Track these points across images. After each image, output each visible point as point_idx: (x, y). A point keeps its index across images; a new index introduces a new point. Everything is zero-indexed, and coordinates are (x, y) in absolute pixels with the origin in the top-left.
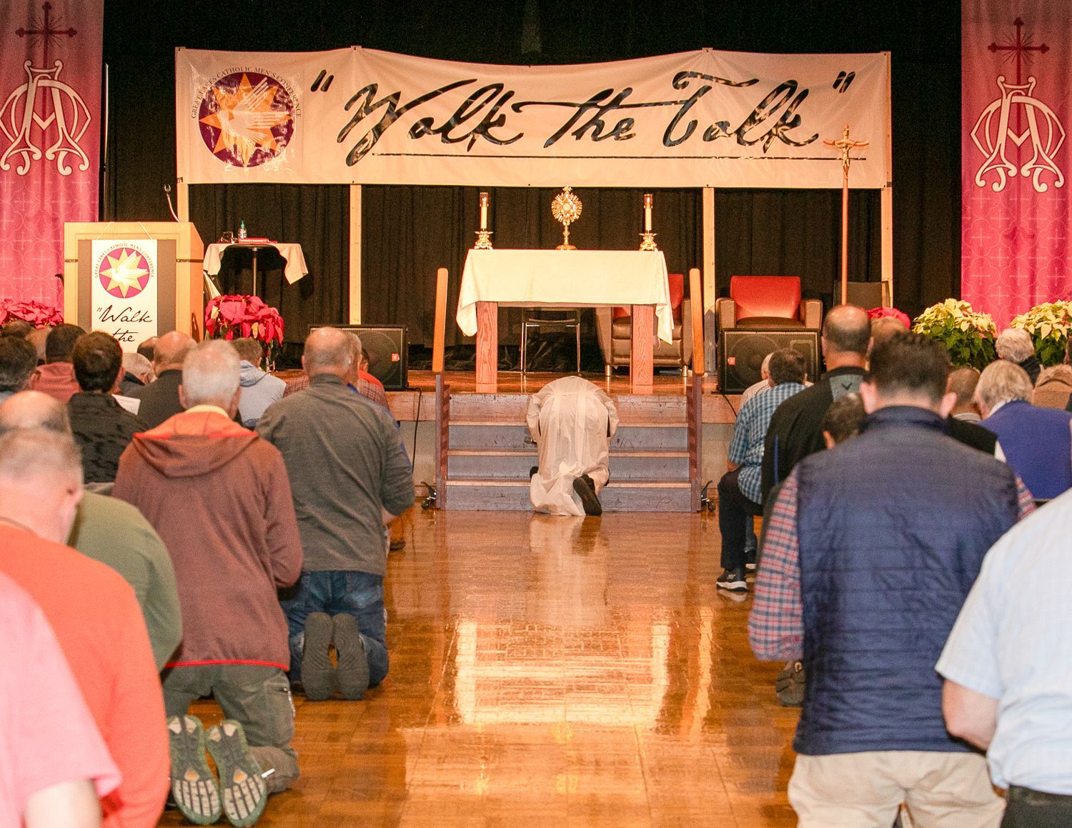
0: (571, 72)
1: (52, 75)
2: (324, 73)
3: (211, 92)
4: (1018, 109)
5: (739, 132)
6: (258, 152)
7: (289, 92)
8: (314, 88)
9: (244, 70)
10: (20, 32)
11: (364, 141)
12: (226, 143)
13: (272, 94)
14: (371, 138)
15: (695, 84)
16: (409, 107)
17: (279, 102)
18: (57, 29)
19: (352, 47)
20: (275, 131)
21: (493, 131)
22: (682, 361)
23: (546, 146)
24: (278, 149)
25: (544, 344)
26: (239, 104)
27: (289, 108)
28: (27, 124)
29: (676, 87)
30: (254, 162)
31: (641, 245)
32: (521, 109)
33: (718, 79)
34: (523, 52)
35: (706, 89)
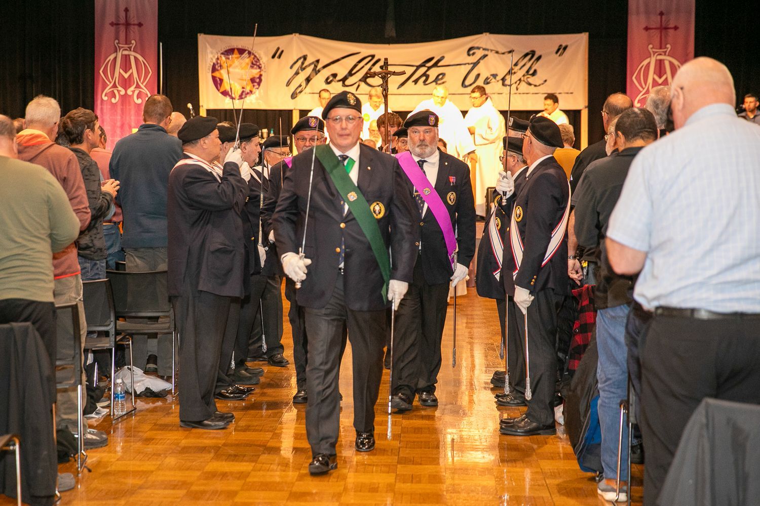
0: (411, 48)
1: (130, 48)
2: (278, 49)
3: (218, 59)
4: (660, 63)
5: (503, 79)
6: (243, 92)
7: (260, 59)
8: (273, 57)
9: (235, 47)
10: (112, 24)
11: (300, 86)
12: (226, 86)
13: (251, 60)
14: (304, 84)
15: (479, 53)
16: (324, 67)
17: (254, 65)
18: (132, 23)
19: (294, 34)
20: (253, 80)
21: (369, 80)
23: (398, 88)
24: (254, 90)
26: (233, 65)
27: (260, 68)
28: (117, 75)
29: (469, 55)
30: (241, 97)
33: (492, 50)
34: (386, 37)
35: (485, 56)
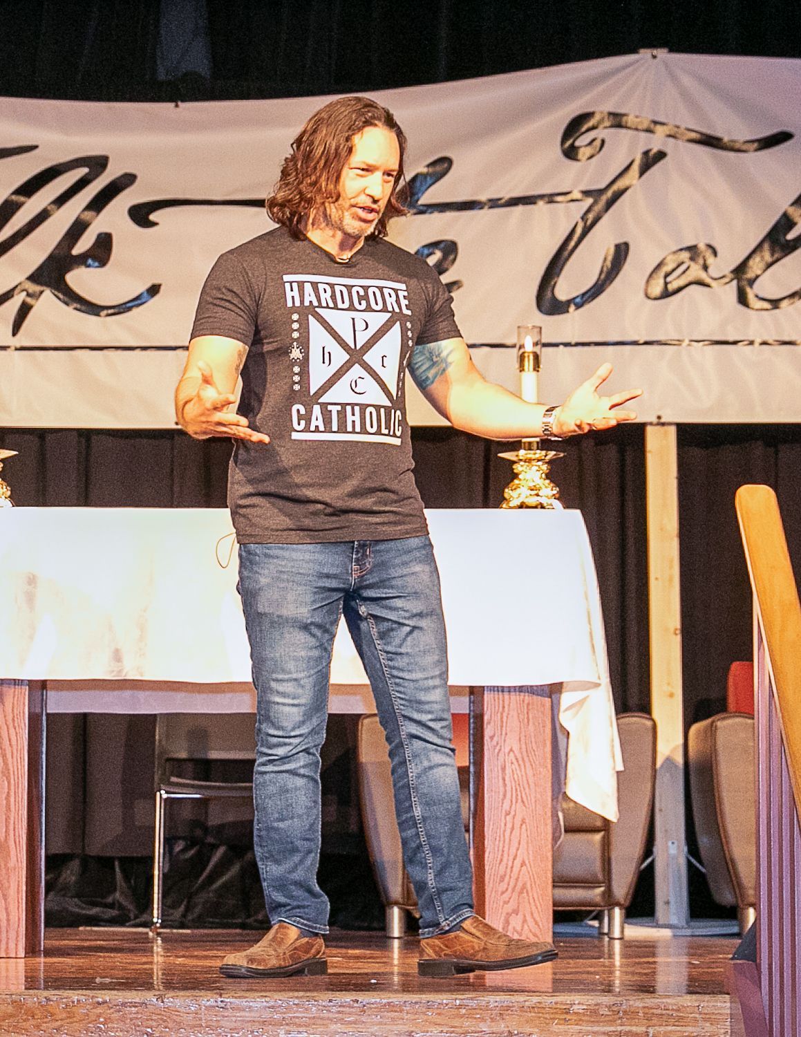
5: (742, 273)
15: (621, 146)
21: (78, 279)
22: (608, 893)
25: (221, 850)
29: (571, 153)
31: (508, 493)
32: (152, 217)
33: (683, 132)
34: (162, 76)
35: (651, 160)
